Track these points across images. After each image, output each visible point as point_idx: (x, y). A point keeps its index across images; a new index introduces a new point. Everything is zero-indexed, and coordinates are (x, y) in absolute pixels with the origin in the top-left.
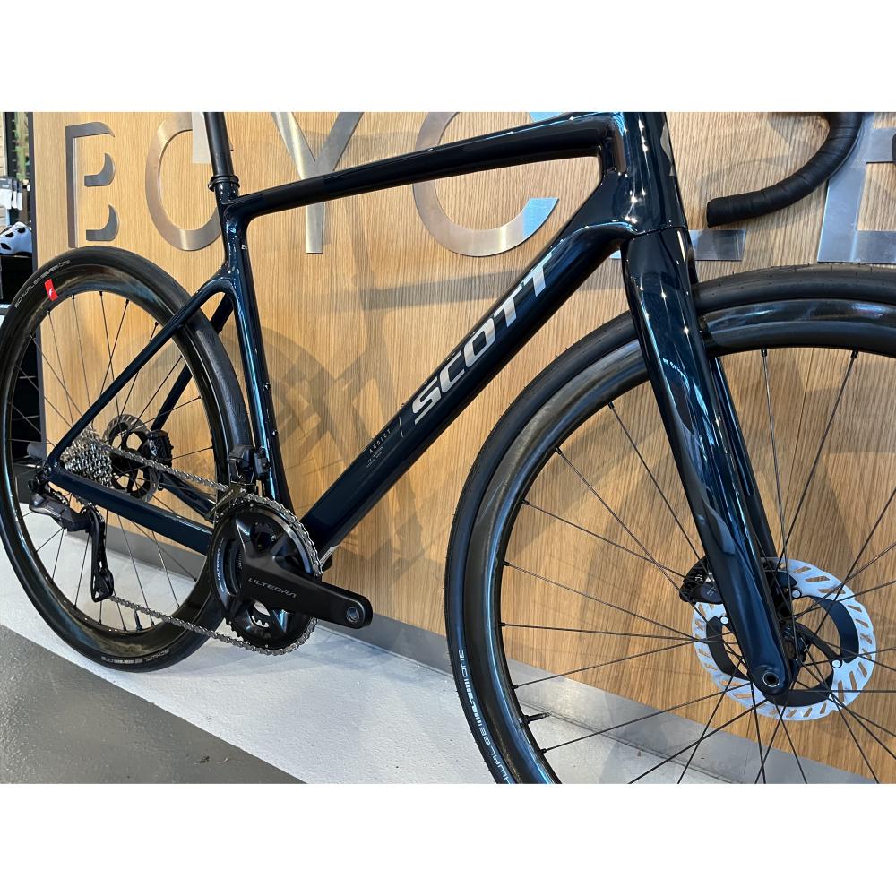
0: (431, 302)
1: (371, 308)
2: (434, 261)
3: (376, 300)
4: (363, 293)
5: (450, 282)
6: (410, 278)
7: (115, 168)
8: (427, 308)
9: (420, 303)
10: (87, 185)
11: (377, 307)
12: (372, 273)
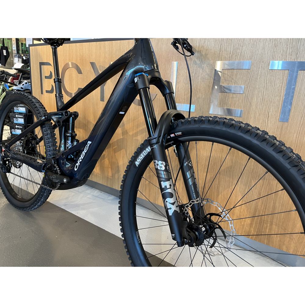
10: (45, 78)
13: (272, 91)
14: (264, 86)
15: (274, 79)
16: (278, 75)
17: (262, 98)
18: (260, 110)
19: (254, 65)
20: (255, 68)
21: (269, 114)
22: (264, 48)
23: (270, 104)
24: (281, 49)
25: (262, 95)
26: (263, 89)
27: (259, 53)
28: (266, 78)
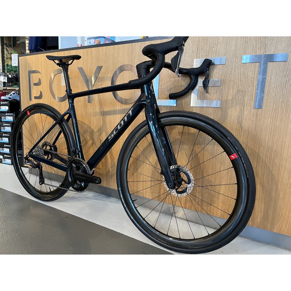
0: (116, 114)
1: (103, 115)
2: (116, 105)
3: (104, 114)
4: (101, 112)
5: (120, 110)
6: (112, 109)
7: (42, 81)
8: (115, 115)
9: (114, 114)
10: (34, 85)
11: (104, 115)
12: (103, 107)
13: (246, 82)
14: (239, 78)
15: (247, 71)
16: (250, 67)
17: (237, 89)
18: (236, 99)
19: (228, 61)
20: (229, 63)
21: (244, 102)
22: (236, 45)
23: (245, 93)
24: (252, 45)
25: (237, 86)
26: (238, 80)
27: (232, 49)
28: (240, 71)
